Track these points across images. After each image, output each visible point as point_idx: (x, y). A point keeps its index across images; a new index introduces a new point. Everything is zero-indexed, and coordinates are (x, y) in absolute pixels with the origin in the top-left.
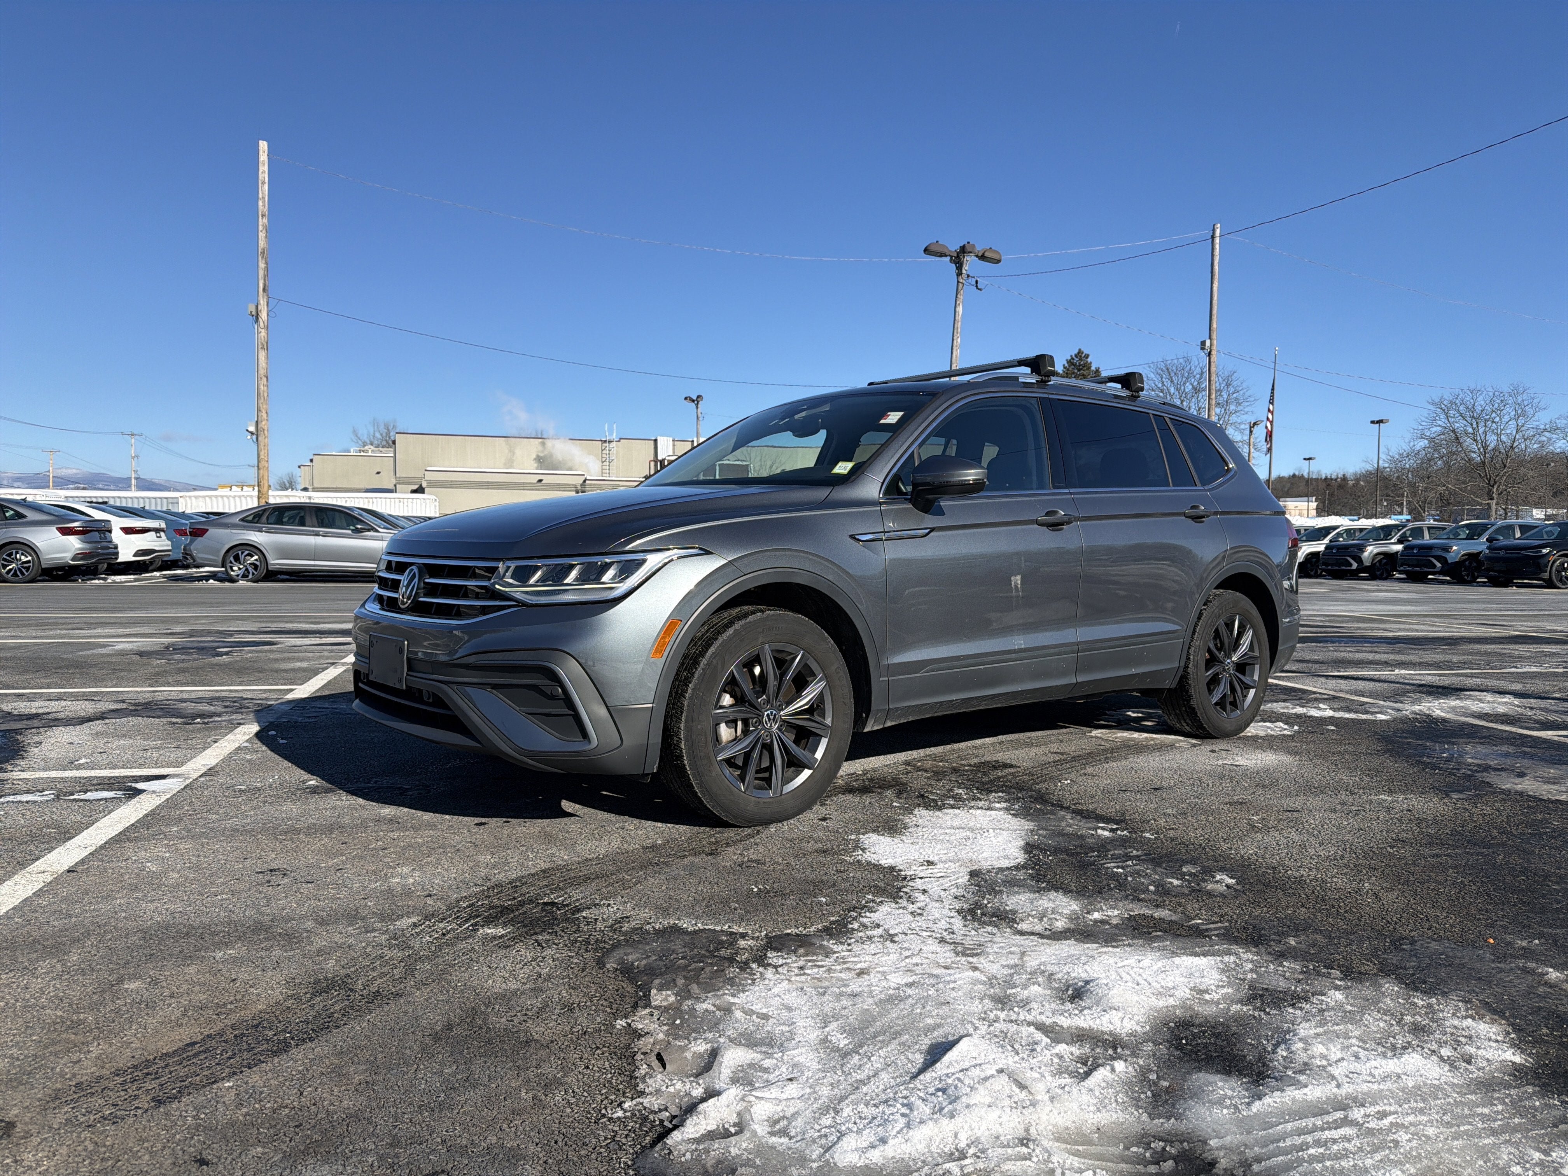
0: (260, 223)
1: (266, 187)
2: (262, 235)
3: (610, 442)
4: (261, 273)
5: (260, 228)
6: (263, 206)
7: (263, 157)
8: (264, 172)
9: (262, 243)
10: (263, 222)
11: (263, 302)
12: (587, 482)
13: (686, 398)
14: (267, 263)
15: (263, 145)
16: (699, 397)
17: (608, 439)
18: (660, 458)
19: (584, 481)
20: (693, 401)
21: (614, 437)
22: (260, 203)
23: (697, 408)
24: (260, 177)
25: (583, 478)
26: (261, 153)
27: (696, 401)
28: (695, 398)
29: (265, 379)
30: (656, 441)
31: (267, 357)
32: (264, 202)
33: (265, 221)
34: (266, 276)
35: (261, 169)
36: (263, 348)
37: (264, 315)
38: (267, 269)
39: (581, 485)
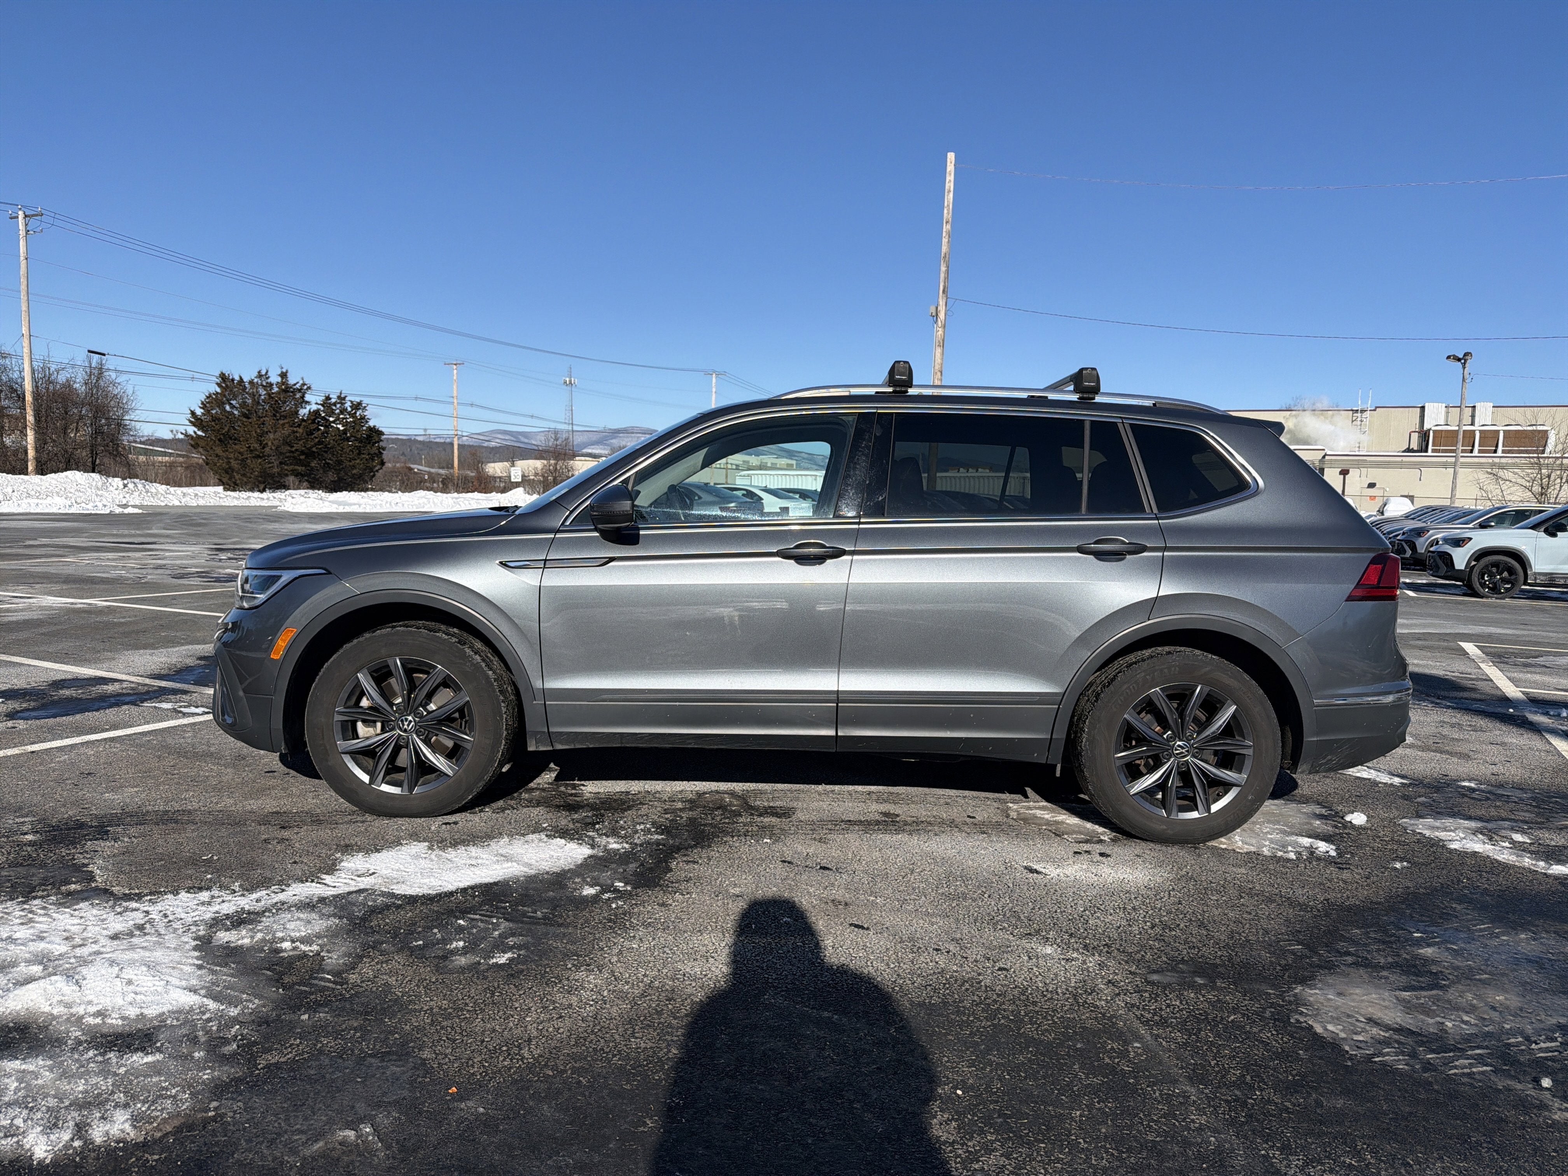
0: (944, 230)
1: (951, 195)
2: (945, 241)
3: (1363, 411)
4: (942, 276)
5: (944, 234)
6: (947, 214)
7: (950, 167)
8: (950, 181)
9: (944, 249)
10: (946, 228)
11: (942, 303)
12: (1327, 458)
13: (1449, 357)
14: (948, 267)
15: (951, 156)
16: (1466, 354)
17: (1359, 408)
18: (1426, 427)
19: (1324, 457)
20: (1459, 360)
21: (1369, 406)
22: (945, 211)
23: (1464, 368)
24: (947, 187)
25: (1322, 453)
26: (948, 164)
27: (1463, 360)
28: (1461, 356)
29: (939, 374)
30: (1423, 408)
31: (943, 354)
32: (948, 210)
33: (949, 227)
34: (947, 278)
35: (948, 179)
36: (939, 346)
37: (942, 315)
38: (947, 271)
39: (1320, 461)
